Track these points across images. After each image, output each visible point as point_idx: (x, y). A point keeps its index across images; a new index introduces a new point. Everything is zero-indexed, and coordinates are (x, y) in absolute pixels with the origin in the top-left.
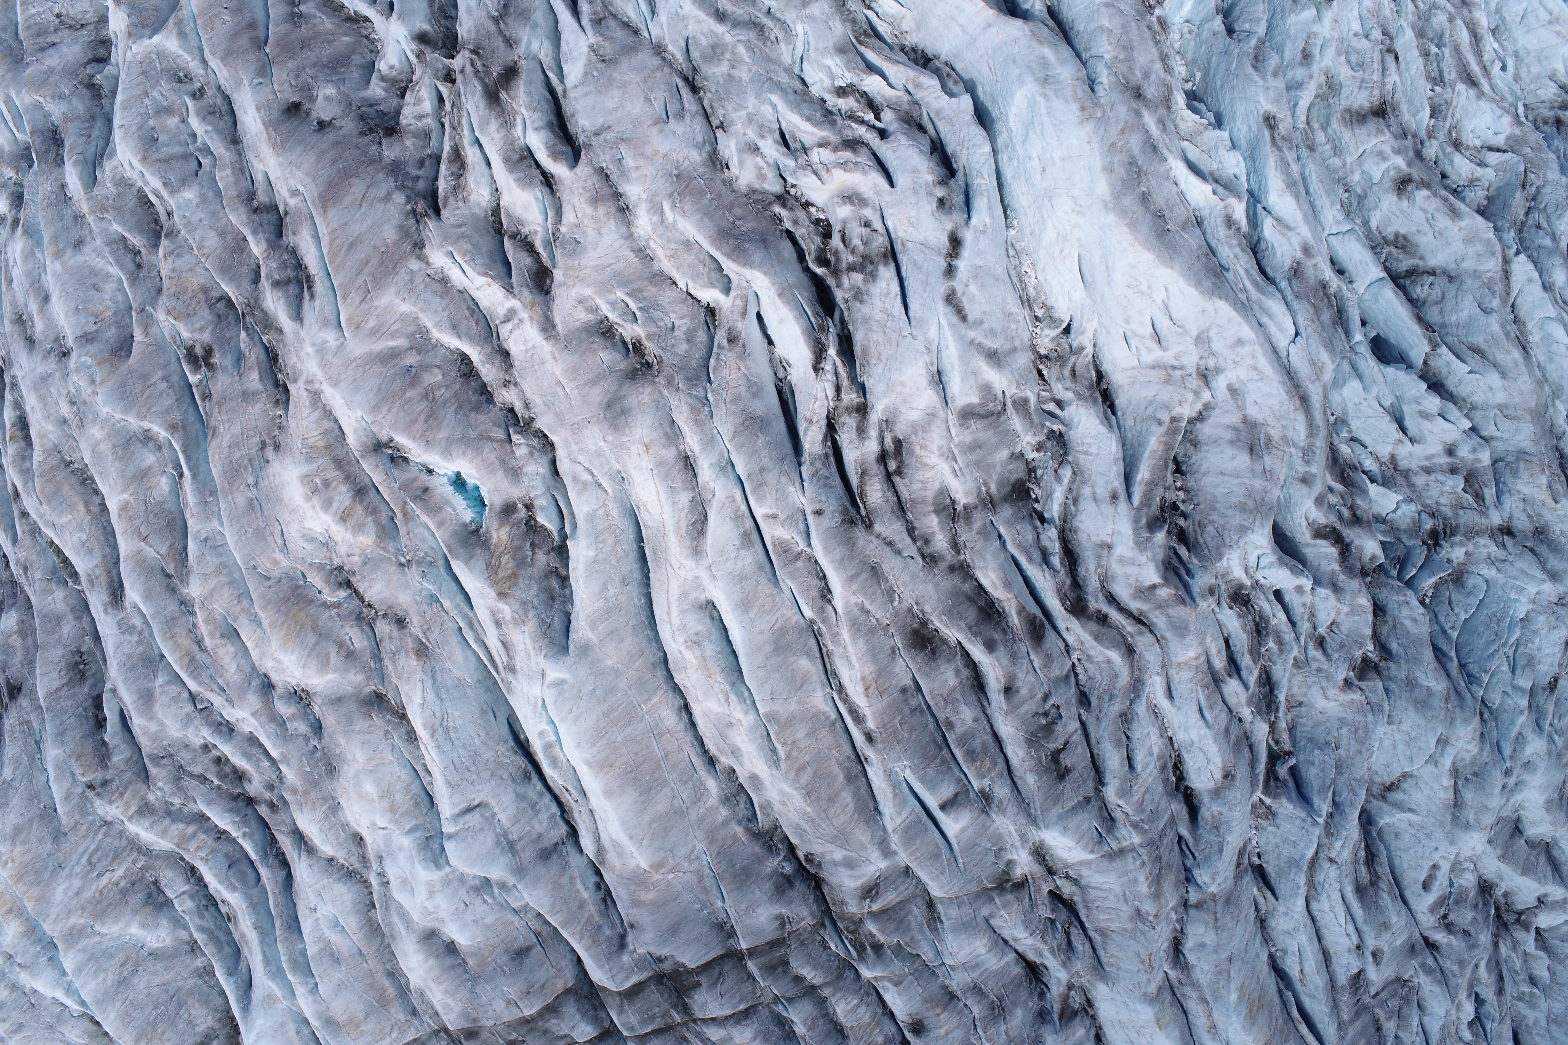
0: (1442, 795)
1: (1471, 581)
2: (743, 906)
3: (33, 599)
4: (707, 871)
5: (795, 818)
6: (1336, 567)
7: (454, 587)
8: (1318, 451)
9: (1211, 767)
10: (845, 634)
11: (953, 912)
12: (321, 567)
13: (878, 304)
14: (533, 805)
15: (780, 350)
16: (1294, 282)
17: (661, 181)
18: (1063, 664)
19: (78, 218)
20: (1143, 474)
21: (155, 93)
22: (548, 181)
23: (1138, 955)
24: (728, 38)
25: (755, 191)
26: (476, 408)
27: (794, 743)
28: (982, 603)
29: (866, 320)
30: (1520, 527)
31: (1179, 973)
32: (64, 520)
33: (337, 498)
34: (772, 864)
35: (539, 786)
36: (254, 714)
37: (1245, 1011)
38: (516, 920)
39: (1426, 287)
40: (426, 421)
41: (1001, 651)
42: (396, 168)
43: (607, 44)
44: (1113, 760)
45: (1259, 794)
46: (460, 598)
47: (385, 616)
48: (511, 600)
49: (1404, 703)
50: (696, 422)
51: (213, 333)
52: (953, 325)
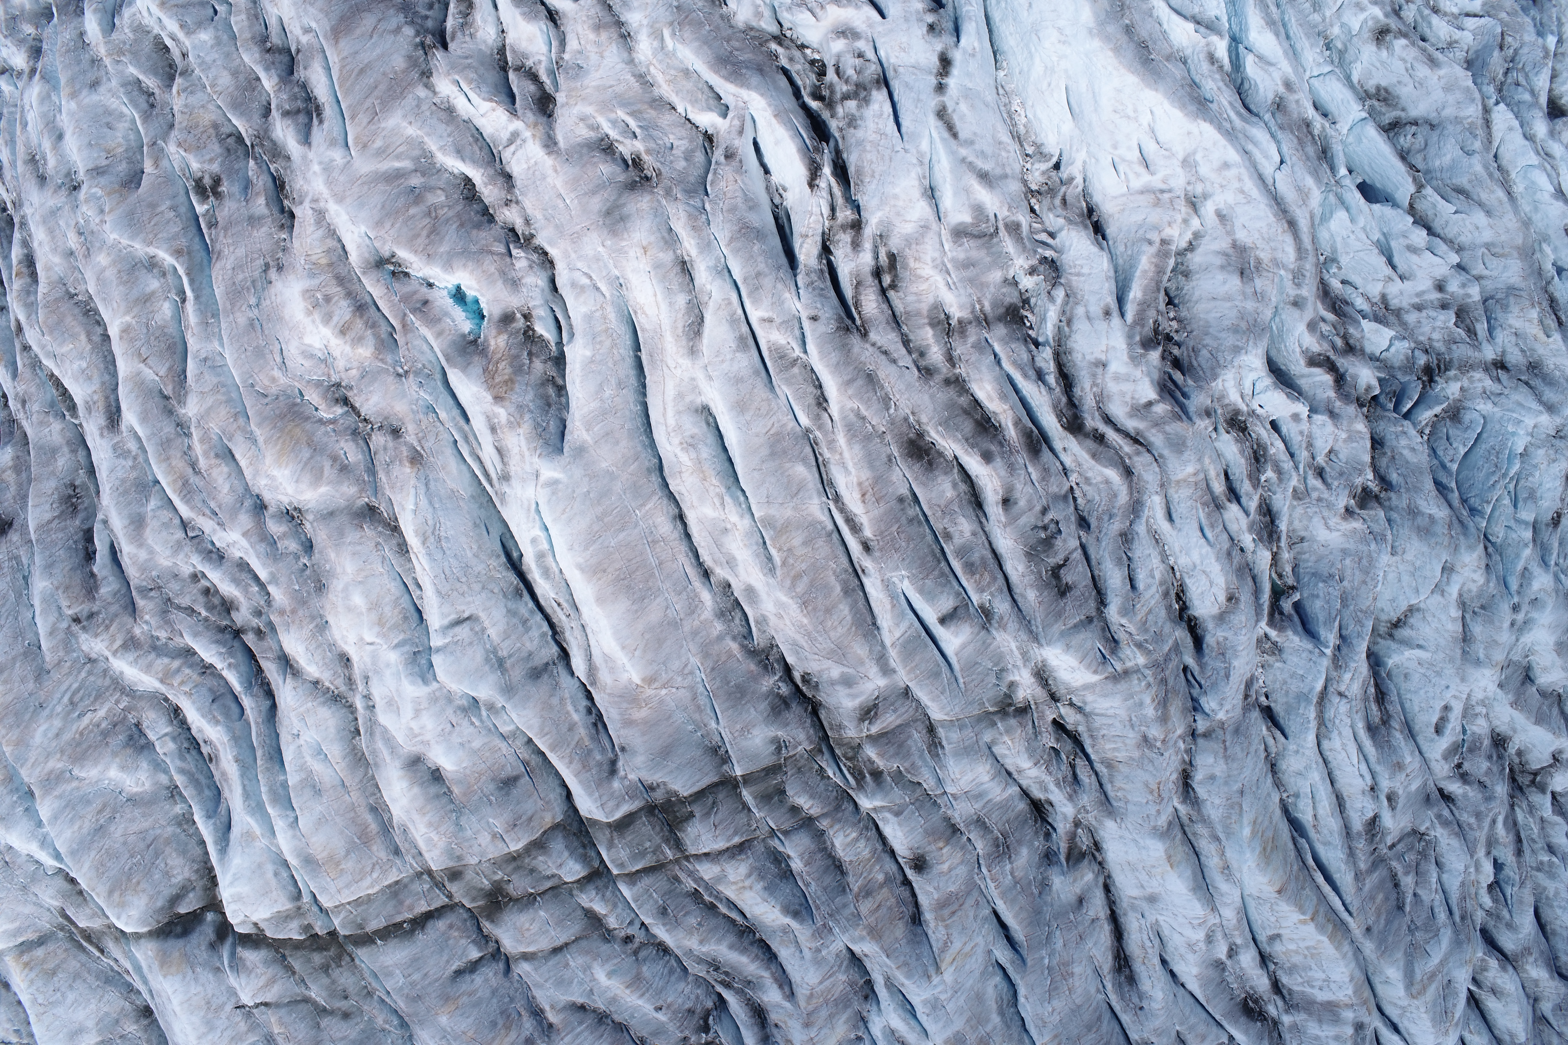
0: (1450, 626)
1: (1467, 417)
2: (738, 727)
3: (29, 432)
4: (701, 689)
5: (791, 632)
6: (1332, 394)
7: (451, 402)
8: (1308, 274)
9: (1213, 590)
10: (841, 439)
11: (955, 735)
12: (319, 384)
13: (871, 126)
14: (525, 622)
15: (776, 178)
16: (1277, 115)
17: (662, 10)
18: (1060, 485)
19: (96, 62)
20: (1135, 293)
22: (553, 16)
23: (1147, 785)
25: (752, 29)
26: (478, 226)
27: (789, 550)
28: (979, 417)
29: (860, 143)
30: (1514, 361)
31: (1189, 808)
32: (65, 349)
33: (337, 312)
34: (768, 683)
35: (531, 604)
36: (245, 534)
37: (1258, 849)
38: (503, 745)
39: (1410, 137)
40: (428, 236)
41: (998, 462)
42: (406, 7)
44: (1114, 579)
45: (1263, 626)
46: (456, 412)
47: (381, 428)
48: (507, 403)
49: (1407, 532)
50: (694, 228)
51: (222, 165)
52: (945, 139)
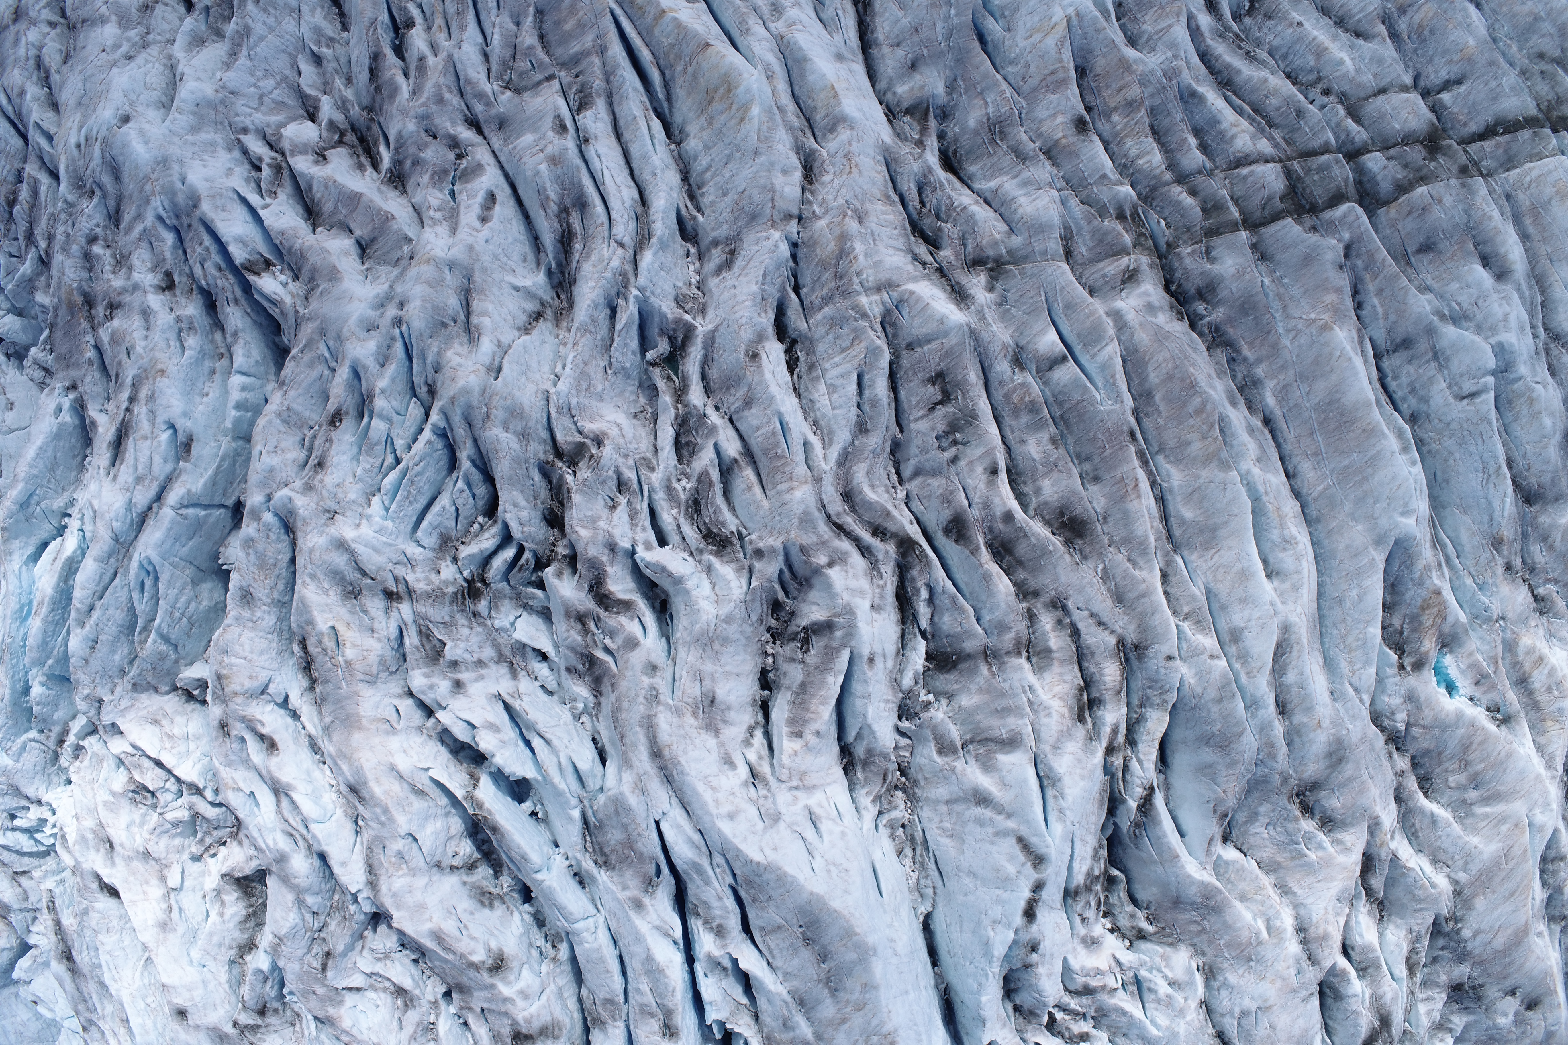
0: (490, 307)
1: (432, 541)
2: (1248, 277)
4: (1278, 318)
5: (1198, 358)
6: (609, 570)
7: (1459, 593)
8: (641, 699)
9: (771, 367)
10: (1151, 539)
11: (1050, 246)
12: (1556, 615)
13: (1087, 851)
14: (1413, 391)
16: (654, 872)
17: (1267, 956)
20: (836, 681)
22: (1347, 953)
23: (860, 172)
25: (1171, 944)
26: (1428, 753)
27: (1205, 438)
30: (376, 600)
31: (806, 144)
33: (1543, 677)
34: (1217, 315)
38: (1430, 282)
39: (460, 852)
40: (1471, 743)
41: (999, 512)
42: (1461, 956)
44: (880, 387)
45: (702, 327)
47: (1516, 573)
48: (1431, 588)
49: (534, 415)
50: (1272, 745)
52: (1036, 835)
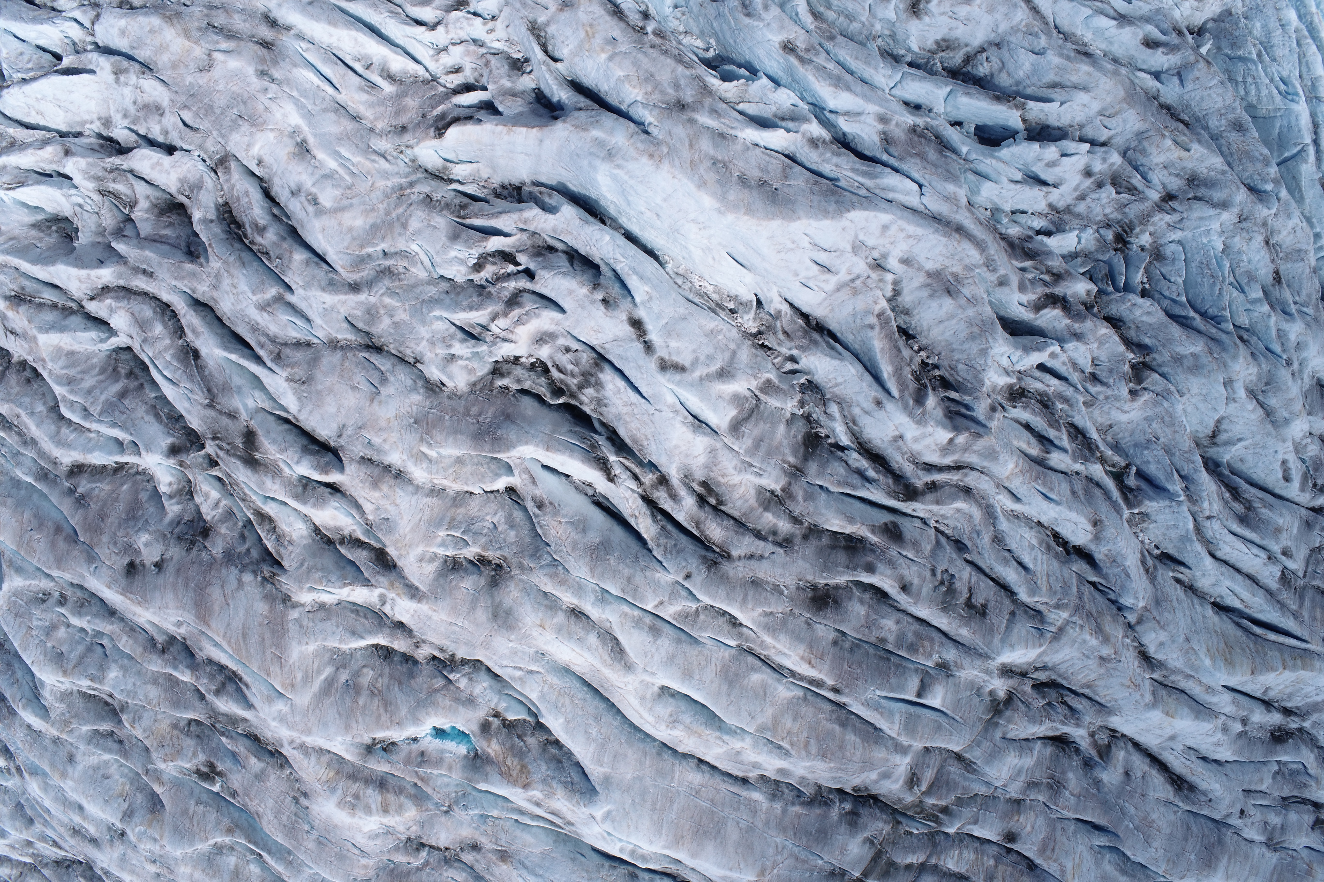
0: (1253, 417)
1: (1169, 250)
2: (837, 853)
4: (796, 849)
5: (827, 775)
6: (1067, 321)
7: (490, 799)
8: (996, 257)
9: (1080, 526)
10: (768, 640)
11: (977, 752)
12: (396, 848)
13: (618, 402)
15: (577, 476)
16: (891, 150)
17: (408, 436)
18: (929, 538)
19: (56, 741)
20: (886, 371)
21: (35, 623)
22: (334, 488)
23: (1123, 685)
24: (372, 299)
25: (475, 384)
26: (411, 675)
27: (789, 733)
28: (843, 543)
29: (618, 416)
30: (1175, 187)
31: (1159, 672)
33: (370, 801)
34: (835, 813)
35: (645, 874)
37: (1221, 664)
39: (985, 64)
40: (386, 711)
41: (881, 567)
42: (229, 557)
43: (296, 370)
44: (1010, 575)
45: (1126, 513)
46: (500, 802)
47: (462, 849)
48: (534, 785)
49: (1182, 376)
50: (561, 583)
51: (204, 752)
52: (680, 381)
